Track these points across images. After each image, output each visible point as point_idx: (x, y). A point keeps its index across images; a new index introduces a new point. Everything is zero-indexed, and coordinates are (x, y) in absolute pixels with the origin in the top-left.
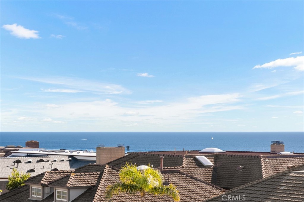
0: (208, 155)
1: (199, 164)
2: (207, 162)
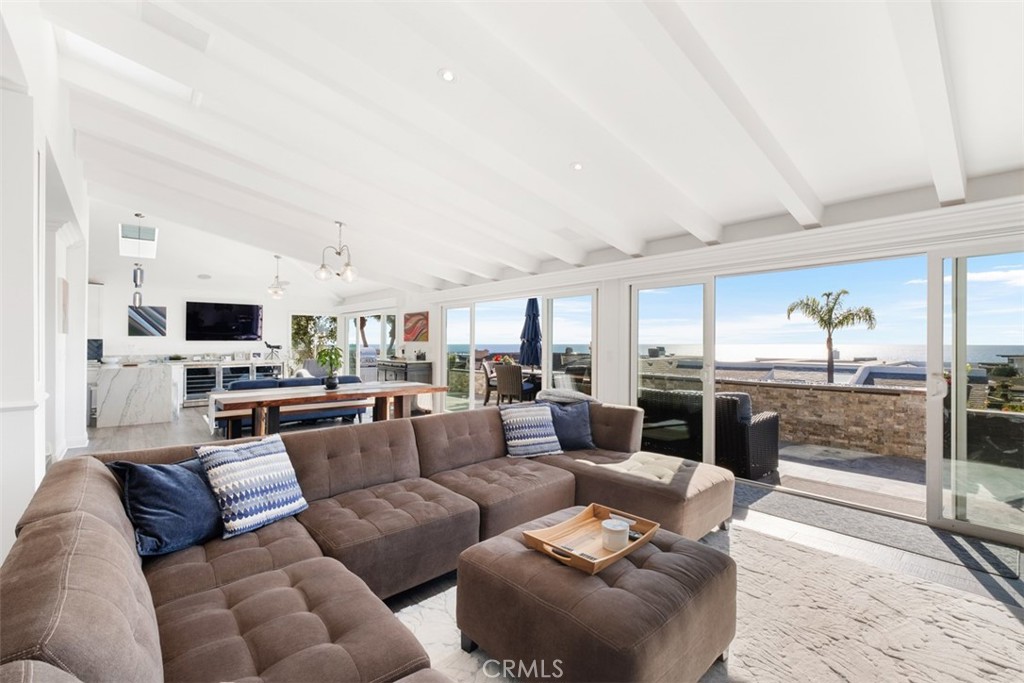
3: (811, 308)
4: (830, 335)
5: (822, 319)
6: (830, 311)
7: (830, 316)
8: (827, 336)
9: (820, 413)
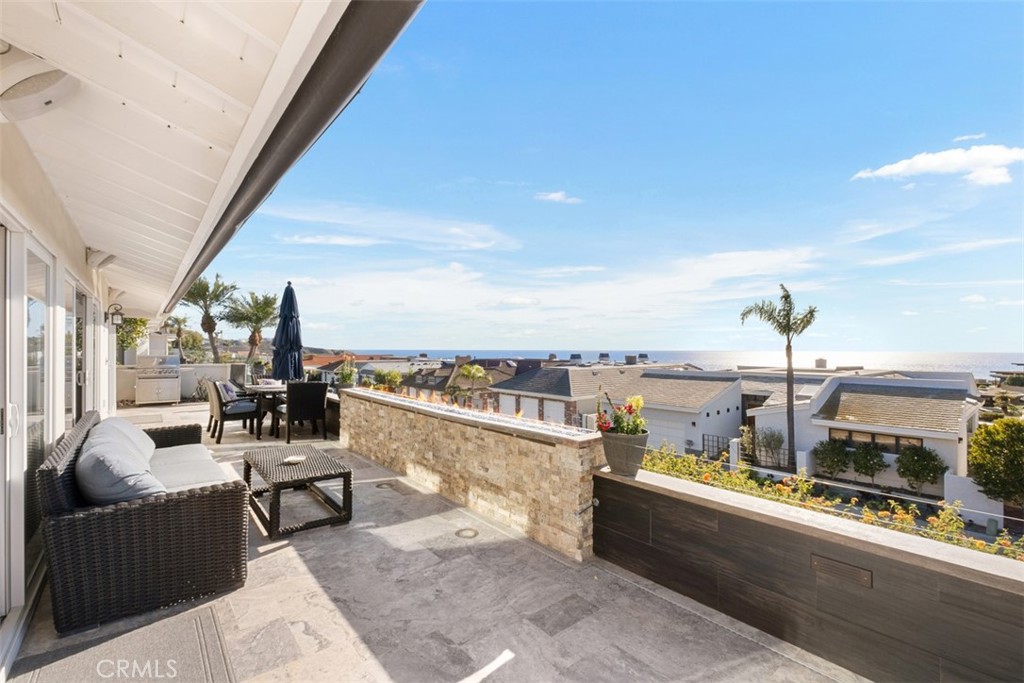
0: (514, 361)
1: (509, 365)
2: (515, 364)
3: (766, 313)
4: (789, 342)
5: (780, 325)
6: (788, 315)
7: (789, 321)
8: (786, 343)
9: (487, 466)
